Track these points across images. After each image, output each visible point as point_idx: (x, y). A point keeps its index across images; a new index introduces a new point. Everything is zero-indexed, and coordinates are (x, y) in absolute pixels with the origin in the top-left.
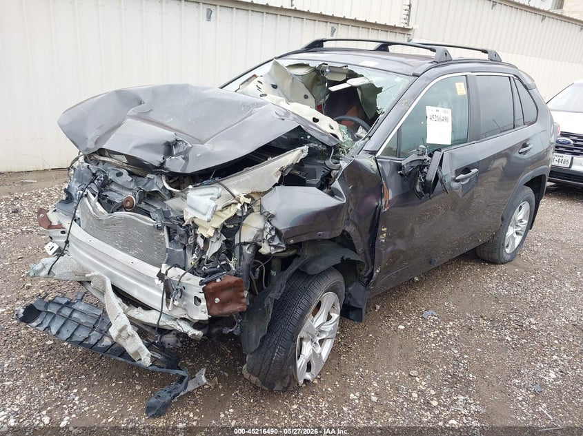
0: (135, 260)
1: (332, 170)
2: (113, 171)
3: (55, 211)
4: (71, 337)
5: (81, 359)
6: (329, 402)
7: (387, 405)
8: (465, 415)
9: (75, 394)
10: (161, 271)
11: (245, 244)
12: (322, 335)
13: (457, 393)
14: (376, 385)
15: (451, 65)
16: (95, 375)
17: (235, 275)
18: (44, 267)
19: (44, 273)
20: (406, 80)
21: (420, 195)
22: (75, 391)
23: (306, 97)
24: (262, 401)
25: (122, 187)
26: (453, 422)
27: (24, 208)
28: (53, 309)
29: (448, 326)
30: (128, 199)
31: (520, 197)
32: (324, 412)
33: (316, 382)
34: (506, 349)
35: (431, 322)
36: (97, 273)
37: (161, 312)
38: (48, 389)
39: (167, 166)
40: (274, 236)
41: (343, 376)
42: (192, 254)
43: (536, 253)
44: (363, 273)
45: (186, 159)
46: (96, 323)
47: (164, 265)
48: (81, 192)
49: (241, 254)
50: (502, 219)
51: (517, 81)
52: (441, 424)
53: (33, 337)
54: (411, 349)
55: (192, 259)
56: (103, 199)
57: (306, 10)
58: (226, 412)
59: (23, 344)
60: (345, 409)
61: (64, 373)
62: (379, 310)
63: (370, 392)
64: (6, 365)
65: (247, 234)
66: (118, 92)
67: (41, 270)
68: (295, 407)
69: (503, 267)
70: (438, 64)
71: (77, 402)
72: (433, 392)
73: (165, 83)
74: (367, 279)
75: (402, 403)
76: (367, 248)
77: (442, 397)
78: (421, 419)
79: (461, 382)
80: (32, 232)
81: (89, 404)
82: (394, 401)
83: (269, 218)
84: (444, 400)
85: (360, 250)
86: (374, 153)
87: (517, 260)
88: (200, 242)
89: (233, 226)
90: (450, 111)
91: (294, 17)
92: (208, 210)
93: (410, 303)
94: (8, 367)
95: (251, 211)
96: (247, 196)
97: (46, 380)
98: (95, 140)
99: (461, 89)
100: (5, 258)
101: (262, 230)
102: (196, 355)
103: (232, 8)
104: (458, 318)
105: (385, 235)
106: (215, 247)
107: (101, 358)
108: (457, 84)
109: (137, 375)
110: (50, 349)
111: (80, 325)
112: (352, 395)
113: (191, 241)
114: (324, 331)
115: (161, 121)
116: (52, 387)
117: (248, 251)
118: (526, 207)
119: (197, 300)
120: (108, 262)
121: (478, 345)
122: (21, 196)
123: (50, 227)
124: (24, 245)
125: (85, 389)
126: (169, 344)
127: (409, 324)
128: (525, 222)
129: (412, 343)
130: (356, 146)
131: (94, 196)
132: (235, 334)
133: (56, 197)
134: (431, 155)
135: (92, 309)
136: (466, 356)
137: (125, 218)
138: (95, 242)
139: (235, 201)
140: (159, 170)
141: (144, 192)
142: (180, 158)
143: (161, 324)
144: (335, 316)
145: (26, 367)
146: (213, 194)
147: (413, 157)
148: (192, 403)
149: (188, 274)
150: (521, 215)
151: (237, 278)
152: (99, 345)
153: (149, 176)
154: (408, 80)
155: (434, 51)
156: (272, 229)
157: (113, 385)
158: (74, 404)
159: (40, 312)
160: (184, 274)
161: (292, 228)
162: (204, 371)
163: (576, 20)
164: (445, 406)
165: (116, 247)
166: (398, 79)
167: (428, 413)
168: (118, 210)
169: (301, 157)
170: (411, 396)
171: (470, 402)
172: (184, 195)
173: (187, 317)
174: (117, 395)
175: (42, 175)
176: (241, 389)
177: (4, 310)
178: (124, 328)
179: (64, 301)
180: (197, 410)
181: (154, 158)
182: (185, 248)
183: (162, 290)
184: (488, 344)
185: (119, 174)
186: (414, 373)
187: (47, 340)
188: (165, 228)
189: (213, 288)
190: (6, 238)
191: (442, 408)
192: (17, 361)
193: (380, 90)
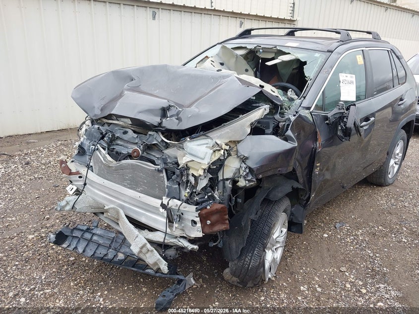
0: (142, 195)
1: (279, 122)
2: (120, 130)
3: (72, 161)
4: (93, 255)
5: (98, 270)
6: (286, 294)
7: (329, 294)
8: (388, 298)
9: (100, 297)
10: (162, 202)
11: (227, 179)
12: (277, 245)
13: (378, 283)
14: (317, 279)
15: (351, 43)
16: (111, 282)
17: (220, 203)
18: (68, 203)
19: (68, 208)
20: (323, 55)
21: (341, 139)
22: (99, 294)
23: (247, 70)
24: (238, 296)
25: (128, 142)
26: (380, 304)
27: (33, 161)
28: (77, 234)
29: (359, 233)
30: (135, 151)
31: (398, 137)
32: (285, 301)
33: (273, 279)
34: (405, 248)
35: (345, 231)
36: (112, 206)
37: (166, 233)
38: (79, 294)
39: (163, 125)
40: (248, 173)
41: (292, 273)
42: (186, 189)
43: (408, 176)
44: (303, 197)
45: (179, 119)
46: (111, 243)
47: (164, 198)
48: (94, 147)
49: (224, 187)
50: (388, 154)
51: (392, 53)
52: (372, 306)
53: (59, 255)
54: (337, 252)
55: (185, 193)
56: (112, 151)
57: (222, 10)
58: (213, 305)
59: (53, 261)
60: (300, 298)
61: (88, 281)
62: (306, 224)
63: (314, 284)
64: (43, 277)
65: (228, 172)
66: (114, 72)
67: (66, 206)
68: (263, 298)
69: (388, 188)
70: (343, 42)
71: (102, 303)
72: (361, 283)
73: (150, 64)
74: (305, 202)
75: (340, 292)
76: (305, 179)
77: (368, 286)
78: (357, 303)
79: (379, 274)
80: (42, 178)
81: (111, 303)
82: (334, 291)
83: (244, 160)
84: (370, 288)
85: (301, 180)
86: (309, 108)
87: (396, 183)
88: (192, 179)
89: (215, 167)
90: (354, 76)
91: (214, 15)
92: (205, 155)
93: (327, 218)
94: (45, 278)
95: (229, 155)
96: (226, 144)
97: (75, 287)
98: (100, 108)
99: (360, 60)
100: (26, 198)
101: (239, 170)
102: (181, 263)
103: (170, 10)
104: (365, 227)
105: (318, 168)
106: (203, 183)
107: (112, 269)
108: (358, 56)
109: (142, 280)
110: (73, 264)
111: (99, 245)
112: (302, 288)
113: (184, 179)
114: (279, 242)
115: (150, 92)
116: (81, 292)
117: (229, 184)
118: (401, 144)
119: (194, 222)
120: (120, 197)
121: (384, 246)
122: (29, 152)
123: (71, 174)
124: (38, 188)
125: (106, 292)
126: (170, 256)
127: (330, 233)
128: (401, 155)
129: (336, 247)
130: (295, 104)
131: (104, 149)
132: (220, 246)
133: (54, 152)
134: (348, 109)
135: (107, 233)
136: (377, 255)
137: (132, 165)
138: (107, 183)
139: (218, 148)
140: (157, 128)
141: (147, 144)
142: (174, 118)
143: (166, 241)
144: (285, 230)
145: (58, 278)
146: (207, 144)
147: (336, 111)
148: (187, 299)
149: (184, 204)
150: (398, 150)
151: (222, 206)
152: (116, 260)
153: (150, 133)
154: (324, 56)
155: (339, 33)
156: (247, 167)
157: (126, 288)
158: (101, 304)
159: (67, 236)
160: (182, 204)
161: (262, 167)
162: (191, 274)
163: (409, 10)
164: (372, 293)
165: (125, 186)
166: (317, 55)
167: (361, 298)
168: (124, 159)
169: (265, 113)
170: (345, 287)
171: (390, 289)
172: (181, 145)
173: (185, 236)
174: (131, 296)
175: (40, 136)
176: (220, 287)
177: (34, 236)
178: (144, 246)
179: (85, 228)
180: (192, 304)
181: (154, 120)
182: (179, 185)
183: (166, 216)
184: (391, 245)
185: (125, 133)
186: (343, 269)
187: (70, 257)
188: (164, 171)
189: (206, 213)
190: (24, 183)
191: (370, 294)
192: (51, 274)
193: (305, 63)
